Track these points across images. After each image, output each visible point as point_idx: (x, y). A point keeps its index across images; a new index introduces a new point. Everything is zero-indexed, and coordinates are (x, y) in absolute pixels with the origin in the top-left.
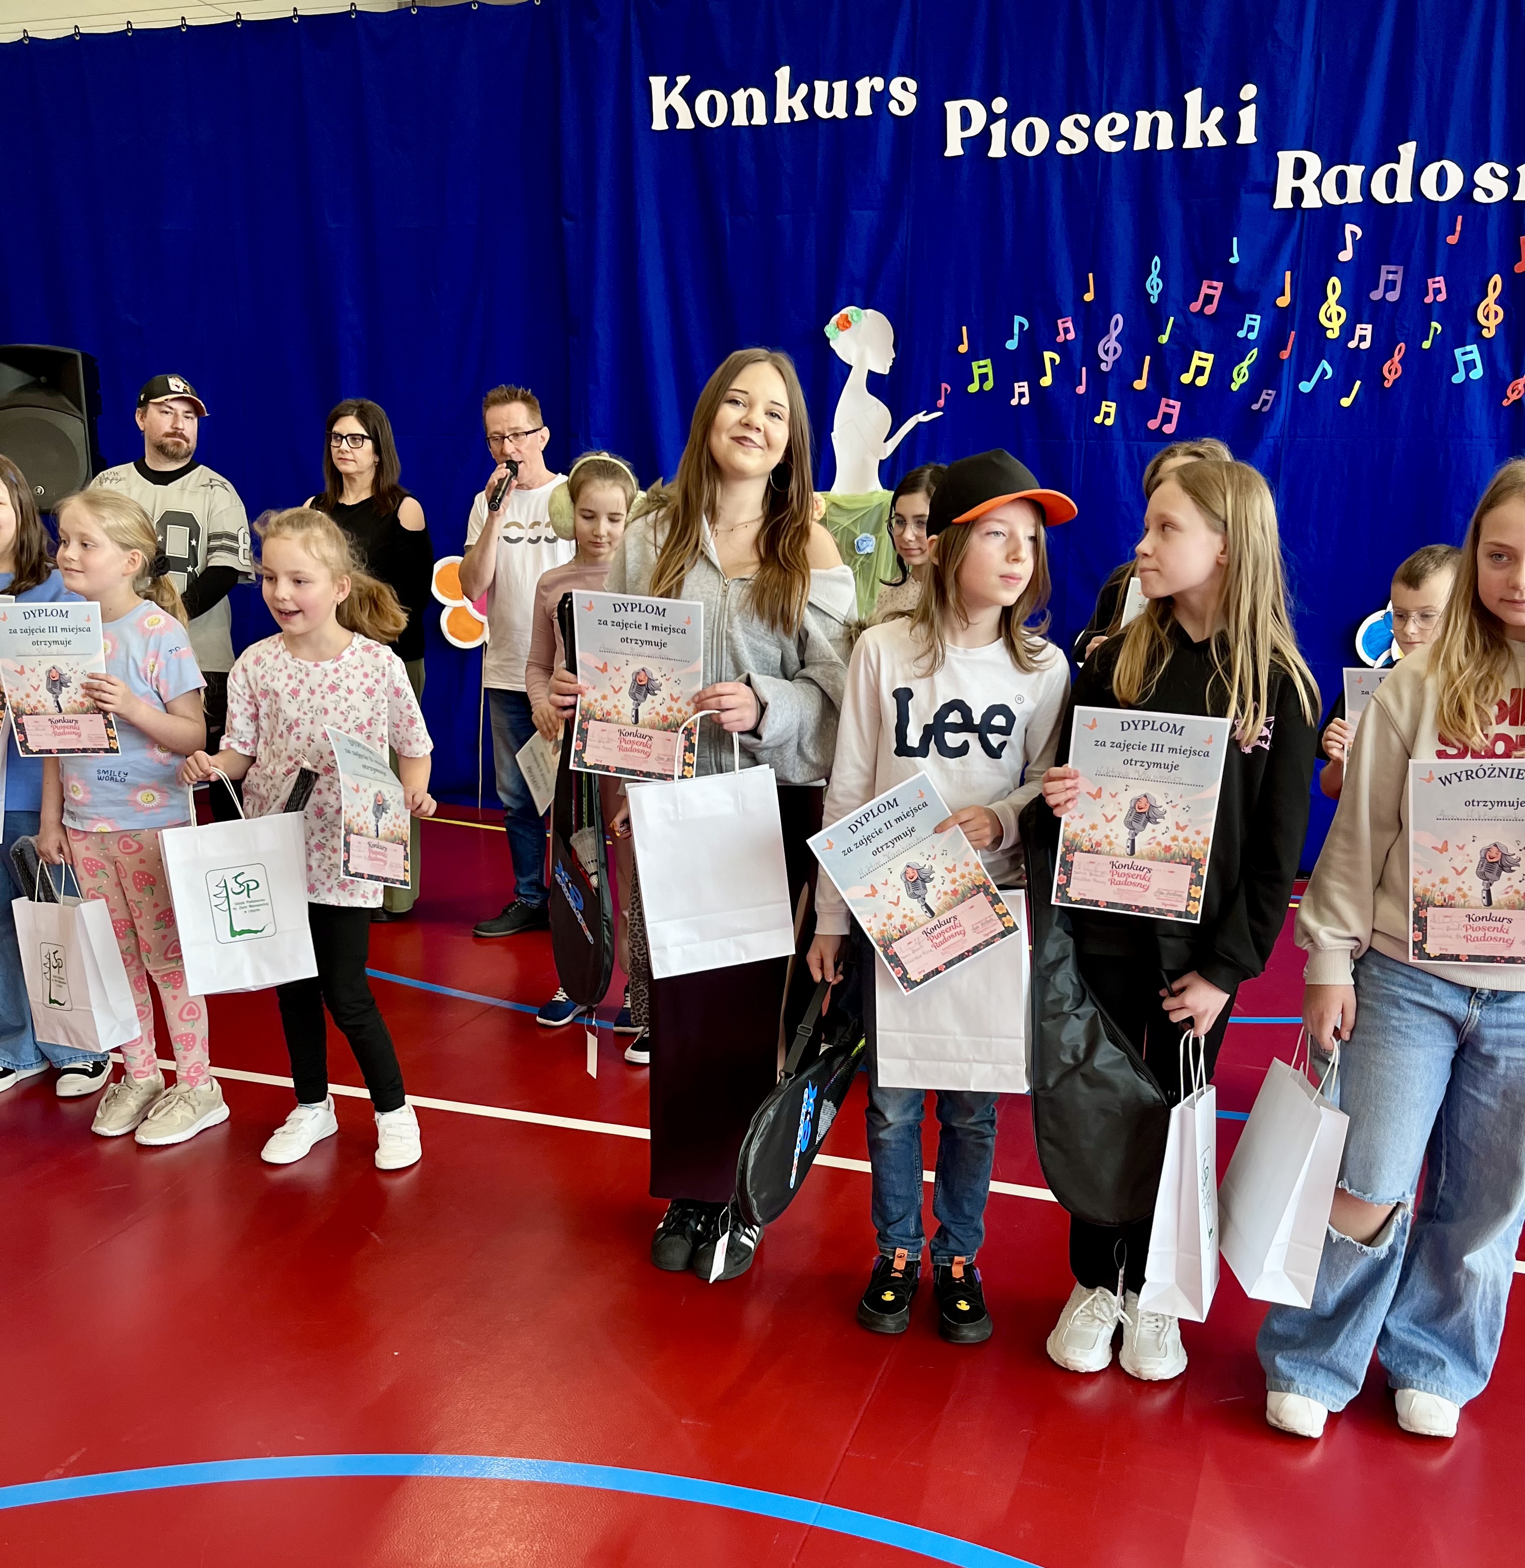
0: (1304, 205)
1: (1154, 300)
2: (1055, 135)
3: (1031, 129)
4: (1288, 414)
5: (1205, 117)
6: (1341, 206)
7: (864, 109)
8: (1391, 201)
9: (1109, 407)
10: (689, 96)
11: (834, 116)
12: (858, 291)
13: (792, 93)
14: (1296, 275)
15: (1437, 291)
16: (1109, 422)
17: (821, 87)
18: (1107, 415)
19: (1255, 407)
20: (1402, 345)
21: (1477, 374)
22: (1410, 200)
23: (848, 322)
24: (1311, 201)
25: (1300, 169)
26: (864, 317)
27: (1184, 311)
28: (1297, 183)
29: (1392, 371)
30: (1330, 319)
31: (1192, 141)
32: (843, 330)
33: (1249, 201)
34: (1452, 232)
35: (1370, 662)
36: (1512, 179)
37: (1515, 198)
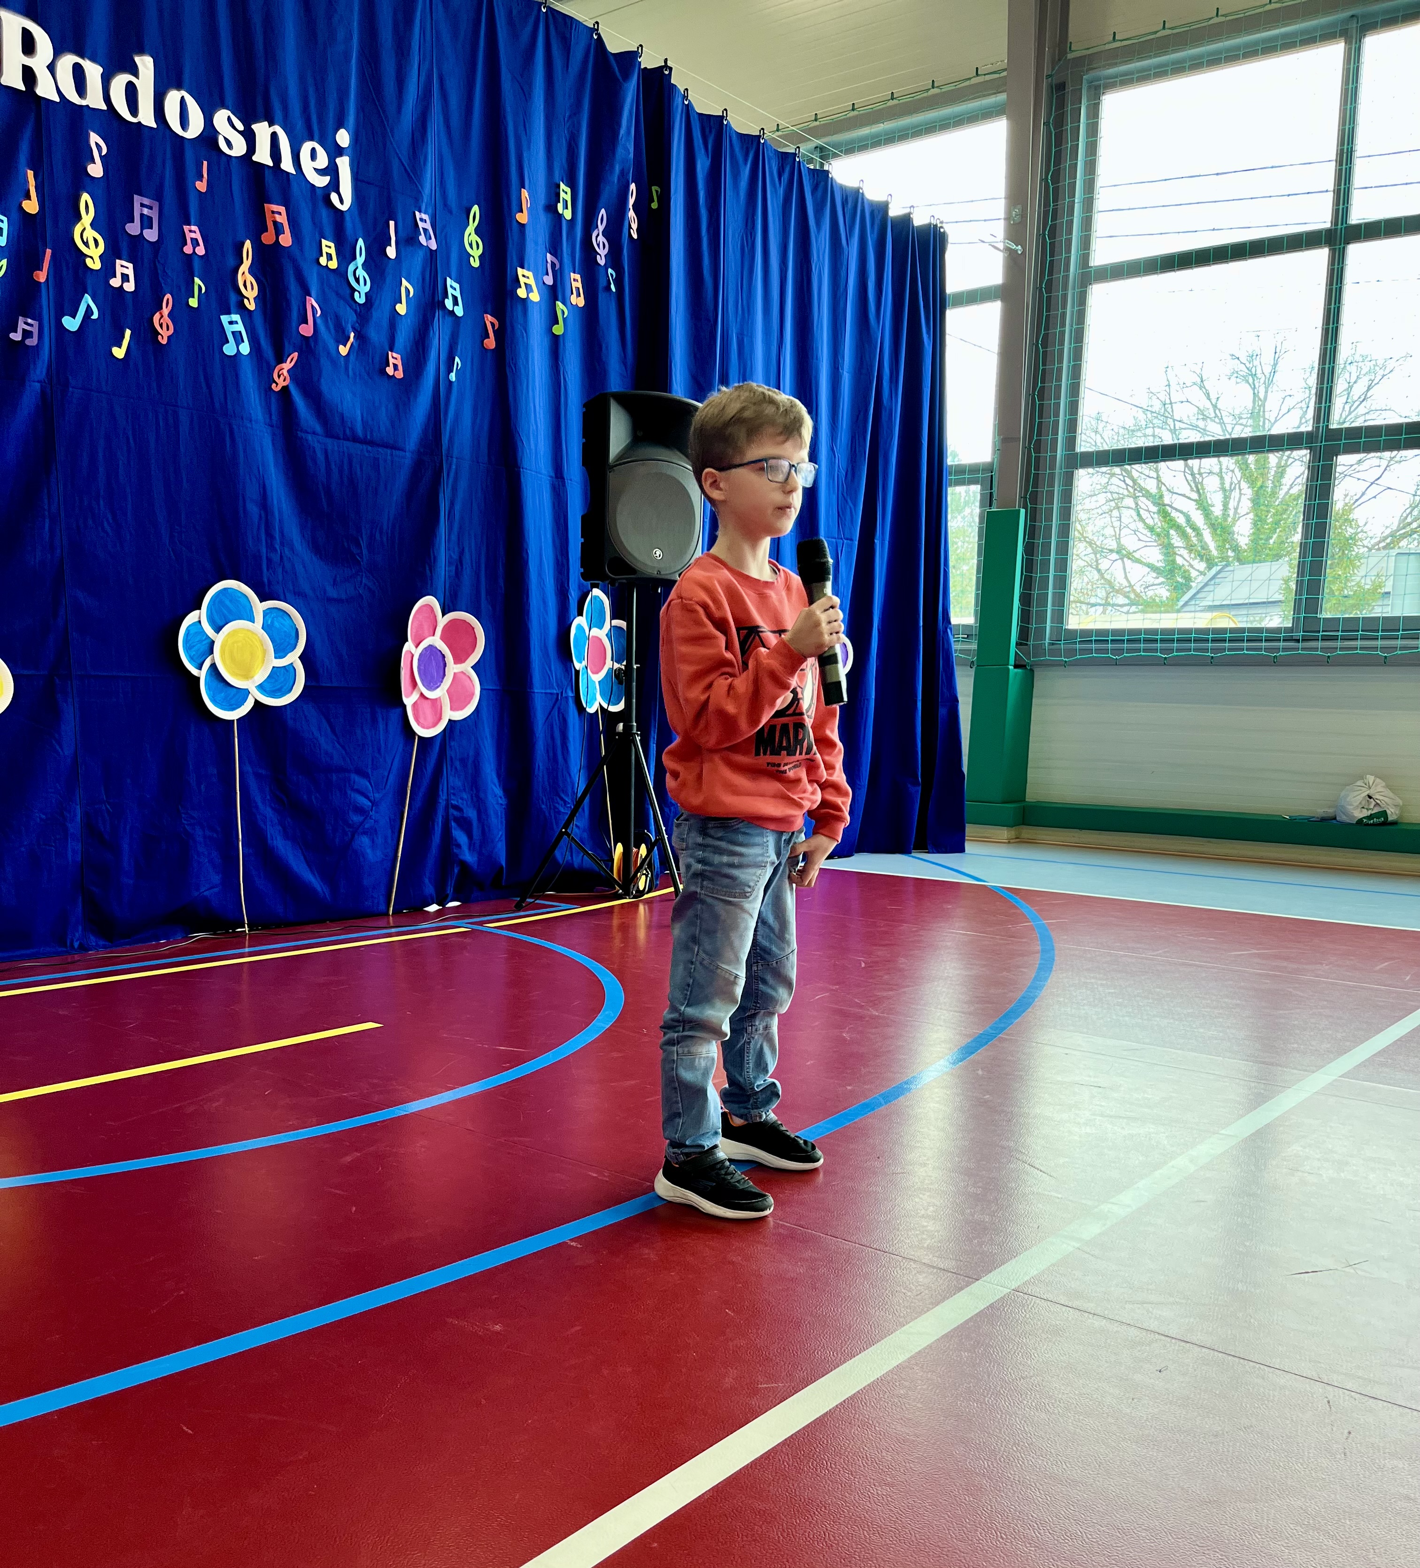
0: (39, 92)
4: (54, 355)
6: (82, 107)
8: (133, 119)
14: (40, 178)
15: (195, 243)
19: (16, 337)
20: (168, 296)
21: (245, 348)
22: (154, 125)
24: (46, 89)
25: (29, 44)
28: (27, 61)
29: (163, 325)
34: (200, 177)
35: (194, 671)
36: (250, 137)
37: (255, 158)
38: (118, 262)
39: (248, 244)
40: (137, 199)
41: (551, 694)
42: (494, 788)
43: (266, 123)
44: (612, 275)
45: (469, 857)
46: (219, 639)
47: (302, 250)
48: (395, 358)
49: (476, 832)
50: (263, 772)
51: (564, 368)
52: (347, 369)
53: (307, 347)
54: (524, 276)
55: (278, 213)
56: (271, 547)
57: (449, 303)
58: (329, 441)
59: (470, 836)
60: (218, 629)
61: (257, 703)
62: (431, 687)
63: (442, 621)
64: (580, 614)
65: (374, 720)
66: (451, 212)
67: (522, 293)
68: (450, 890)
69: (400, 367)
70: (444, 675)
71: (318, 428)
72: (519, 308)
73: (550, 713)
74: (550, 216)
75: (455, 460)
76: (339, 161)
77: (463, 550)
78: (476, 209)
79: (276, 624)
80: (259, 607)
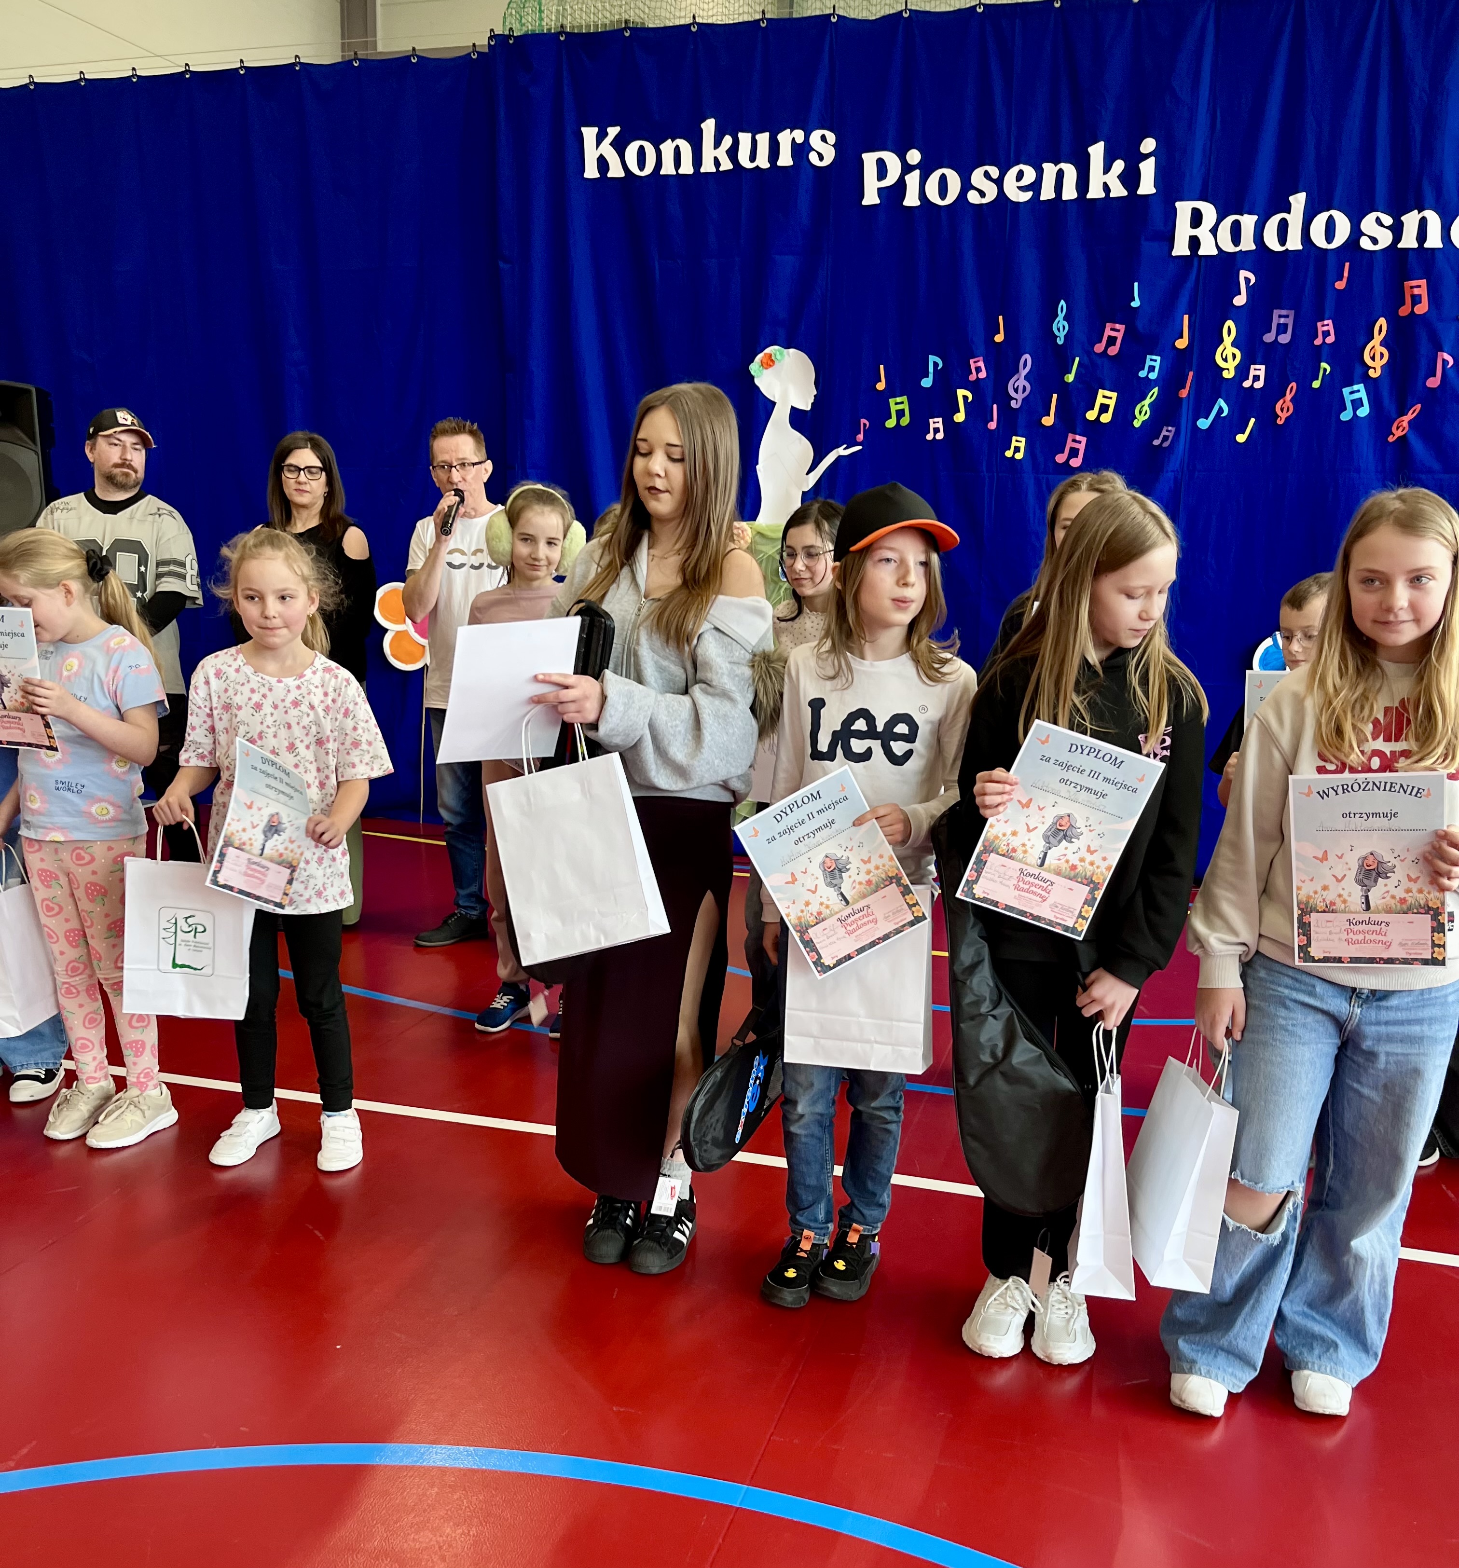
0: (1201, 252)
1: (1060, 342)
2: (967, 186)
3: (943, 180)
4: (1187, 450)
5: (1107, 169)
6: (1235, 253)
7: (785, 159)
8: (1282, 249)
9: (1019, 442)
10: (620, 146)
11: (757, 166)
12: (782, 332)
13: (717, 144)
14: (1193, 319)
15: (1326, 334)
16: (1019, 456)
17: (745, 138)
18: (1017, 450)
19: (1156, 442)
20: (1294, 384)
21: (1364, 411)
22: (1300, 247)
23: (772, 361)
24: (1207, 249)
25: (1196, 219)
26: (786, 356)
27: (1088, 352)
28: (1194, 232)
29: (1284, 409)
30: (1225, 360)
31: (1095, 192)
32: (766, 369)
33: (1149, 248)
34: (1341, 278)
36: (1398, 228)
37: (1400, 246)
38: (1252, 367)
39: (1382, 321)
40: (1276, 312)
43: (1418, 211)
53: (1433, 397)
55: (1418, 287)
58: (1446, 477)
71: (1436, 466)
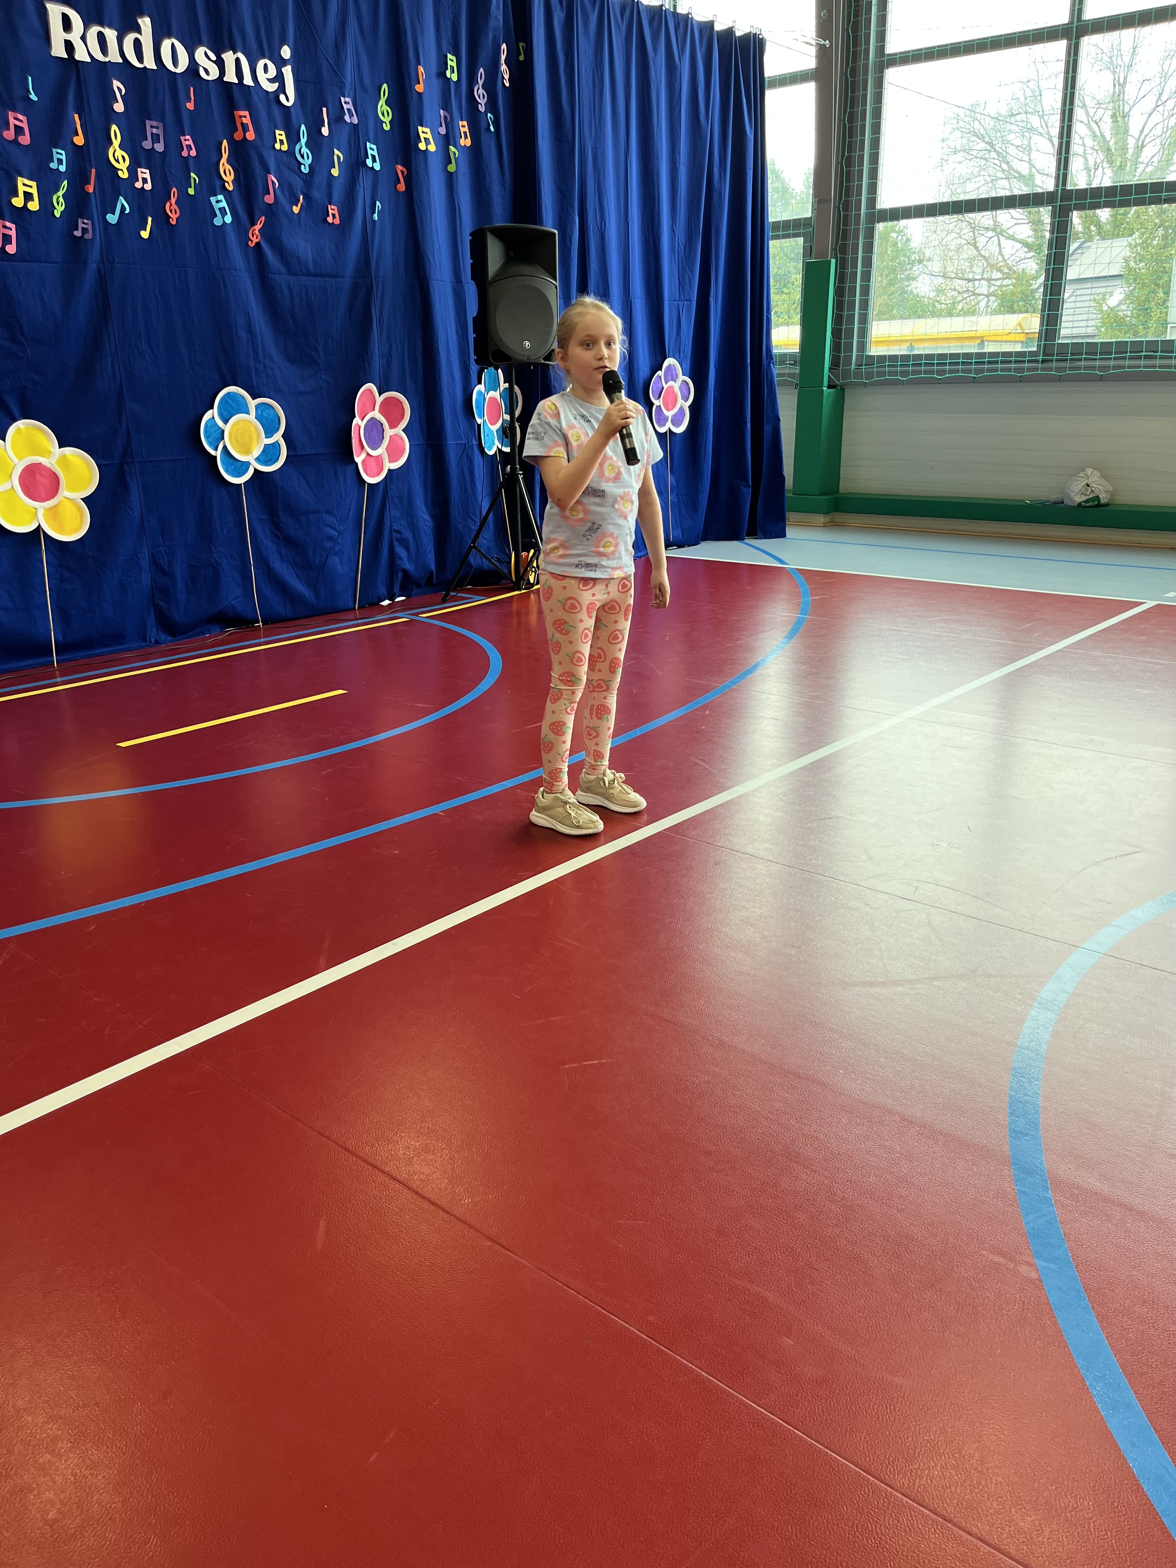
0: (77, 57)
4: (104, 243)
6: (105, 62)
8: (141, 65)
14: (83, 118)
15: (189, 148)
19: (78, 233)
20: (174, 189)
21: (228, 219)
22: (155, 67)
24: (82, 55)
25: (68, 23)
28: (68, 36)
29: (172, 211)
30: (117, 161)
33: (29, 43)
34: (189, 100)
35: (213, 452)
36: (220, 63)
37: (225, 79)
38: (139, 170)
39: (225, 143)
40: (148, 123)
41: (461, 444)
42: (424, 515)
43: (231, 52)
44: (490, 118)
45: (408, 566)
46: (227, 429)
47: (262, 141)
48: (333, 209)
49: (412, 549)
50: (263, 517)
51: (458, 196)
52: (299, 222)
53: (271, 211)
54: (423, 132)
55: (244, 116)
56: (257, 360)
57: (369, 162)
58: (291, 278)
59: (408, 550)
60: (226, 422)
61: (256, 470)
62: (374, 448)
63: (379, 400)
64: (480, 383)
65: (336, 474)
66: (367, 92)
67: (422, 146)
68: (397, 589)
69: (337, 216)
70: (383, 438)
71: (283, 269)
72: (421, 156)
73: (460, 458)
74: (441, 80)
75: (381, 279)
76: (283, 70)
77: (391, 344)
78: (385, 86)
79: (265, 414)
80: (252, 403)
